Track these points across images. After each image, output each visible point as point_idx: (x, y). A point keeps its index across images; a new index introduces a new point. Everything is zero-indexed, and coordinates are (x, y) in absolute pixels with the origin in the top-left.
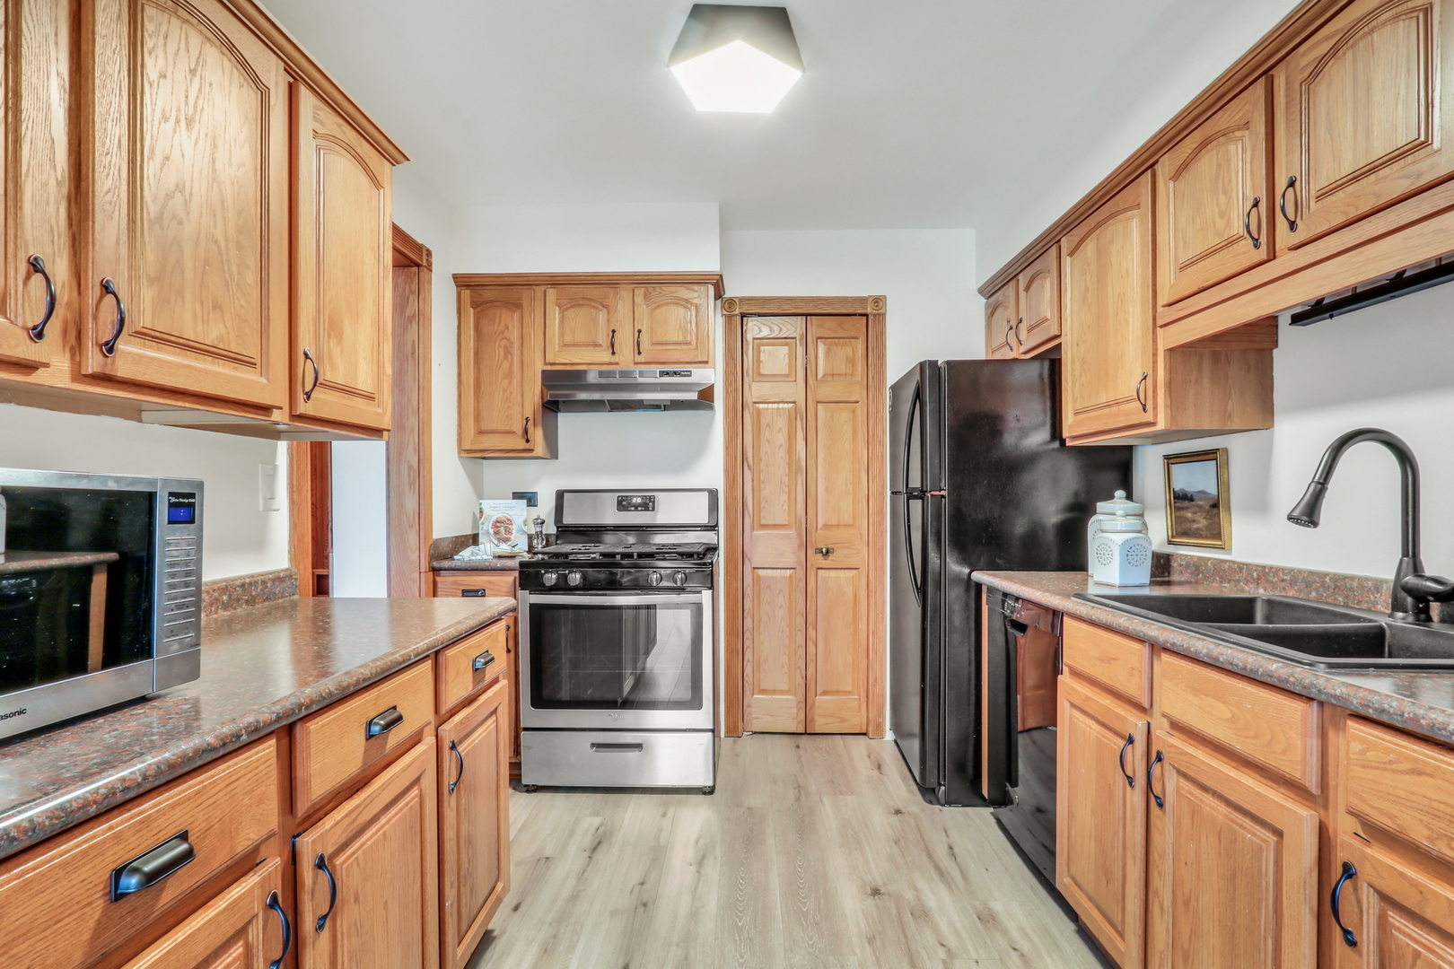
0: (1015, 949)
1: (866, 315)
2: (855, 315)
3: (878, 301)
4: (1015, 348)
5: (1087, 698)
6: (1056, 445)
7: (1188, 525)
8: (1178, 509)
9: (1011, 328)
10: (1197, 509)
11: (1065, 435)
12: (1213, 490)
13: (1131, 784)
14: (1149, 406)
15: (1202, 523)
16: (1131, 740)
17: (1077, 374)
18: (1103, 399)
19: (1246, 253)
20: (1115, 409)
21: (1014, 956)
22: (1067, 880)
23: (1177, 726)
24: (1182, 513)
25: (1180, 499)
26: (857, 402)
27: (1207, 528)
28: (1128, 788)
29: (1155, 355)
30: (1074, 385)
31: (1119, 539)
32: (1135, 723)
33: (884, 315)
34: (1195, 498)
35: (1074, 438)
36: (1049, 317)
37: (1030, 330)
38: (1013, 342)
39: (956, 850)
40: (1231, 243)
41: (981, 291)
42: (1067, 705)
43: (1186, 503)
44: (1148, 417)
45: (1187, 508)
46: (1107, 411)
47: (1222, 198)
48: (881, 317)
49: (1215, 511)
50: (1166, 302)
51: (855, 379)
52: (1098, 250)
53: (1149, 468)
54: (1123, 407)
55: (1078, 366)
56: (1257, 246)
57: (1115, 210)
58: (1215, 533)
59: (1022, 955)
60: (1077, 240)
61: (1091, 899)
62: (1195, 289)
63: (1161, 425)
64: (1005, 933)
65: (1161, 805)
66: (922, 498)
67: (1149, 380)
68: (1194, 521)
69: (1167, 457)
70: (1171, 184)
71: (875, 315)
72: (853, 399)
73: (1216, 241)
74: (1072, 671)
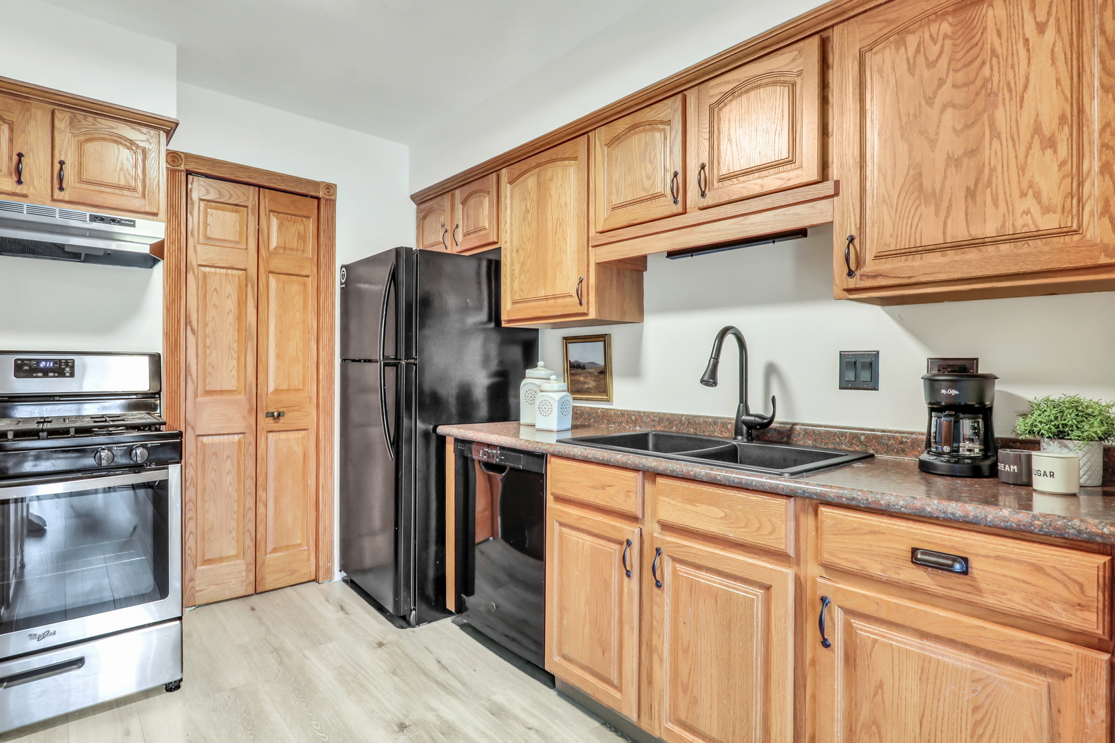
0: (530, 729)
1: (318, 199)
2: (306, 196)
3: (330, 188)
4: (449, 247)
5: (581, 518)
6: (492, 325)
7: (580, 386)
8: (572, 375)
9: (446, 231)
10: (588, 375)
11: (504, 317)
12: (601, 362)
13: (629, 576)
14: (584, 301)
15: (591, 384)
16: (629, 543)
17: (517, 273)
18: (542, 293)
19: (666, 206)
20: (551, 302)
21: (532, 733)
22: (557, 659)
23: (667, 527)
24: (577, 377)
25: (574, 368)
26: (308, 276)
27: (595, 387)
28: (626, 578)
29: (588, 266)
30: (513, 280)
31: (557, 396)
32: (630, 531)
33: (334, 201)
34: (586, 367)
35: (509, 321)
36: (487, 227)
37: (466, 234)
38: (448, 241)
39: (444, 662)
40: (655, 197)
41: (413, 197)
42: (556, 525)
43: (579, 371)
44: (583, 309)
45: (580, 374)
46: (545, 302)
47: (649, 166)
48: (332, 203)
49: (602, 376)
50: (600, 229)
51: (305, 255)
52: (539, 184)
53: (550, 343)
54: (559, 301)
55: (517, 267)
56: (675, 202)
57: (554, 157)
58: (603, 390)
59: (537, 731)
60: (517, 173)
61: (583, 667)
62: (625, 224)
63: (592, 315)
64: (516, 718)
65: (659, 585)
66: (396, 365)
67: (584, 283)
68: (585, 383)
69: (565, 338)
70: (606, 148)
71: (326, 200)
72: (304, 273)
73: (644, 194)
74: (558, 499)
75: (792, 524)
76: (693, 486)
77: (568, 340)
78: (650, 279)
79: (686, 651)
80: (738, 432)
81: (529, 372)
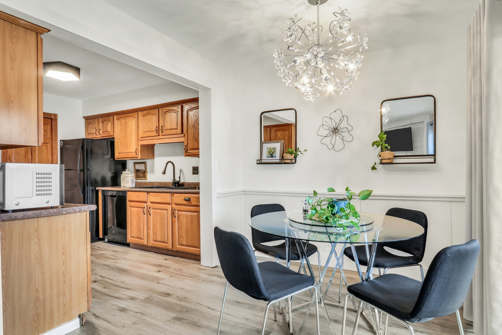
1: (52, 119)
2: (47, 118)
3: (55, 115)
4: (97, 135)
6: (112, 159)
7: (139, 176)
8: (136, 173)
9: (96, 130)
10: (141, 173)
11: (116, 157)
12: (144, 169)
13: (144, 214)
14: (137, 154)
15: (142, 175)
16: (144, 207)
17: (119, 145)
18: (126, 151)
19: (154, 133)
20: (129, 154)
22: (130, 238)
23: (152, 203)
24: (138, 174)
25: (137, 171)
26: (48, 143)
27: (143, 176)
28: (144, 215)
29: (138, 145)
30: (118, 147)
31: (131, 178)
32: (145, 205)
33: (57, 119)
34: (140, 171)
35: (117, 158)
36: (110, 131)
37: (103, 132)
38: (97, 133)
40: (153, 131)
41: (84, 118)
42: (129, 207)
43: (138, 172)
44: (137, 156)
45: (139, 173)
46: (127, 154)
47: (151, 124)
48: (56, 120)
49: (144, 173)
50: (141, 136)
51: (47, 137)
52: (125, 122)
53: (130, 164)
54: (131, 154)
55: (119, 144)
56: (157, 133)
57: (129, 116)
58: (145, 177)
60: (119, 118)
61: (136, 238)
62: (146, 136)
63: (139, 158)
65: (150, 215)
66: (83, 171)
67: (137, 149)
68: (140, 175)
69: (134, 163)
70: (142, 117)
71: (54, 119)
72: (47, 142)
73: (150, 130)
74: (130, 201)
75: (171, 198)
76: (155, 193)
77: (135, 163)
78: (156, 148)
79: (155, 226)
80: (173, 185)
81: (123, 172)
